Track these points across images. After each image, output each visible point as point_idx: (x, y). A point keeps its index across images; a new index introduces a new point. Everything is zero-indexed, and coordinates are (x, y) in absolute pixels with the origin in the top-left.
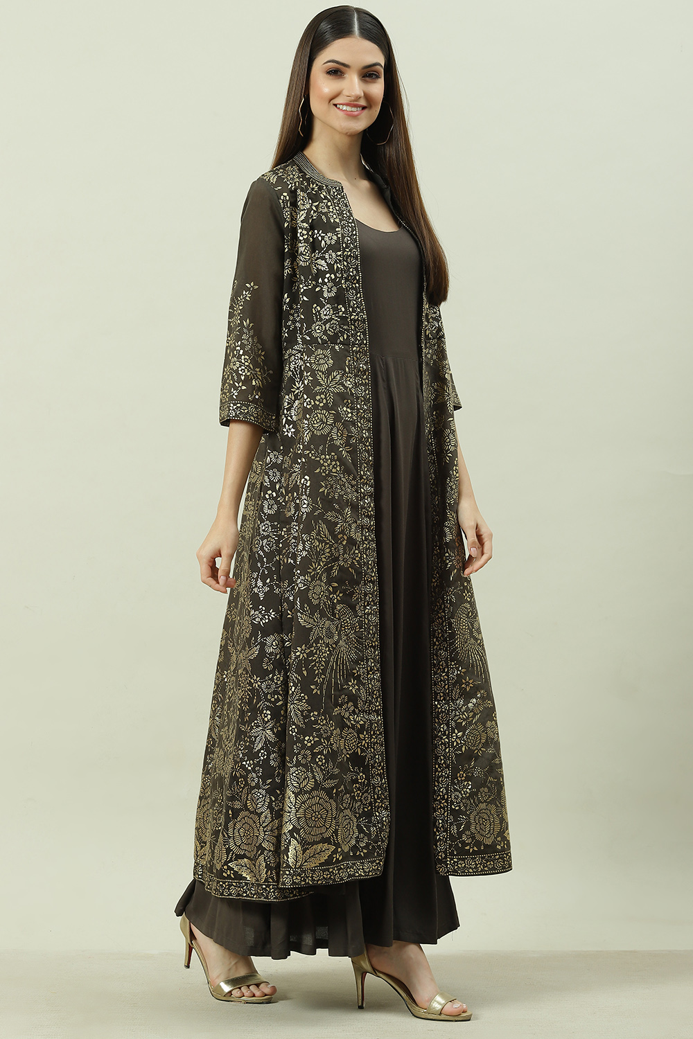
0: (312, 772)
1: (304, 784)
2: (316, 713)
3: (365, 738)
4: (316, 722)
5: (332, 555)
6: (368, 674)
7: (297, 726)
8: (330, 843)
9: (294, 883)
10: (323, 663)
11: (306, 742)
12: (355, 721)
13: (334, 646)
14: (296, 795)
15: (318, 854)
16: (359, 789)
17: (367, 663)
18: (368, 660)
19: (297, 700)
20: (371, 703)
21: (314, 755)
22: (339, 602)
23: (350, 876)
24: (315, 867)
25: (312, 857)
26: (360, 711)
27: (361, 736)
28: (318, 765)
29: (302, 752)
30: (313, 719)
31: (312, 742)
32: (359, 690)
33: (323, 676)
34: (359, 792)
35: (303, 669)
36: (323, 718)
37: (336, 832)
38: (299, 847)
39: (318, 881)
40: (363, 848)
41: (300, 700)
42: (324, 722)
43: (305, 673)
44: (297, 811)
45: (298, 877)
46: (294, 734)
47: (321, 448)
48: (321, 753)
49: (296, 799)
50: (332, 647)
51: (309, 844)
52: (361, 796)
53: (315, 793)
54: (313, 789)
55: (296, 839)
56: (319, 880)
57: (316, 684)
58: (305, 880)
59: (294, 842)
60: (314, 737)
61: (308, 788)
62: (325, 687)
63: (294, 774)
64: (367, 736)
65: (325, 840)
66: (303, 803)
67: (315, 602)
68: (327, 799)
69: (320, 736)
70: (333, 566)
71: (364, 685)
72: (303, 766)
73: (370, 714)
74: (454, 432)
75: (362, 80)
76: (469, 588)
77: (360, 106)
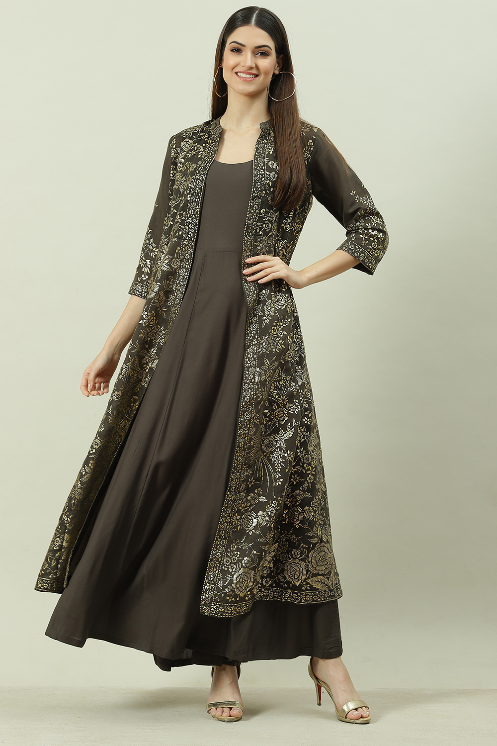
74: (274, 302)
75: (255, 56)
76: (268, 414)
77: (253, 74)
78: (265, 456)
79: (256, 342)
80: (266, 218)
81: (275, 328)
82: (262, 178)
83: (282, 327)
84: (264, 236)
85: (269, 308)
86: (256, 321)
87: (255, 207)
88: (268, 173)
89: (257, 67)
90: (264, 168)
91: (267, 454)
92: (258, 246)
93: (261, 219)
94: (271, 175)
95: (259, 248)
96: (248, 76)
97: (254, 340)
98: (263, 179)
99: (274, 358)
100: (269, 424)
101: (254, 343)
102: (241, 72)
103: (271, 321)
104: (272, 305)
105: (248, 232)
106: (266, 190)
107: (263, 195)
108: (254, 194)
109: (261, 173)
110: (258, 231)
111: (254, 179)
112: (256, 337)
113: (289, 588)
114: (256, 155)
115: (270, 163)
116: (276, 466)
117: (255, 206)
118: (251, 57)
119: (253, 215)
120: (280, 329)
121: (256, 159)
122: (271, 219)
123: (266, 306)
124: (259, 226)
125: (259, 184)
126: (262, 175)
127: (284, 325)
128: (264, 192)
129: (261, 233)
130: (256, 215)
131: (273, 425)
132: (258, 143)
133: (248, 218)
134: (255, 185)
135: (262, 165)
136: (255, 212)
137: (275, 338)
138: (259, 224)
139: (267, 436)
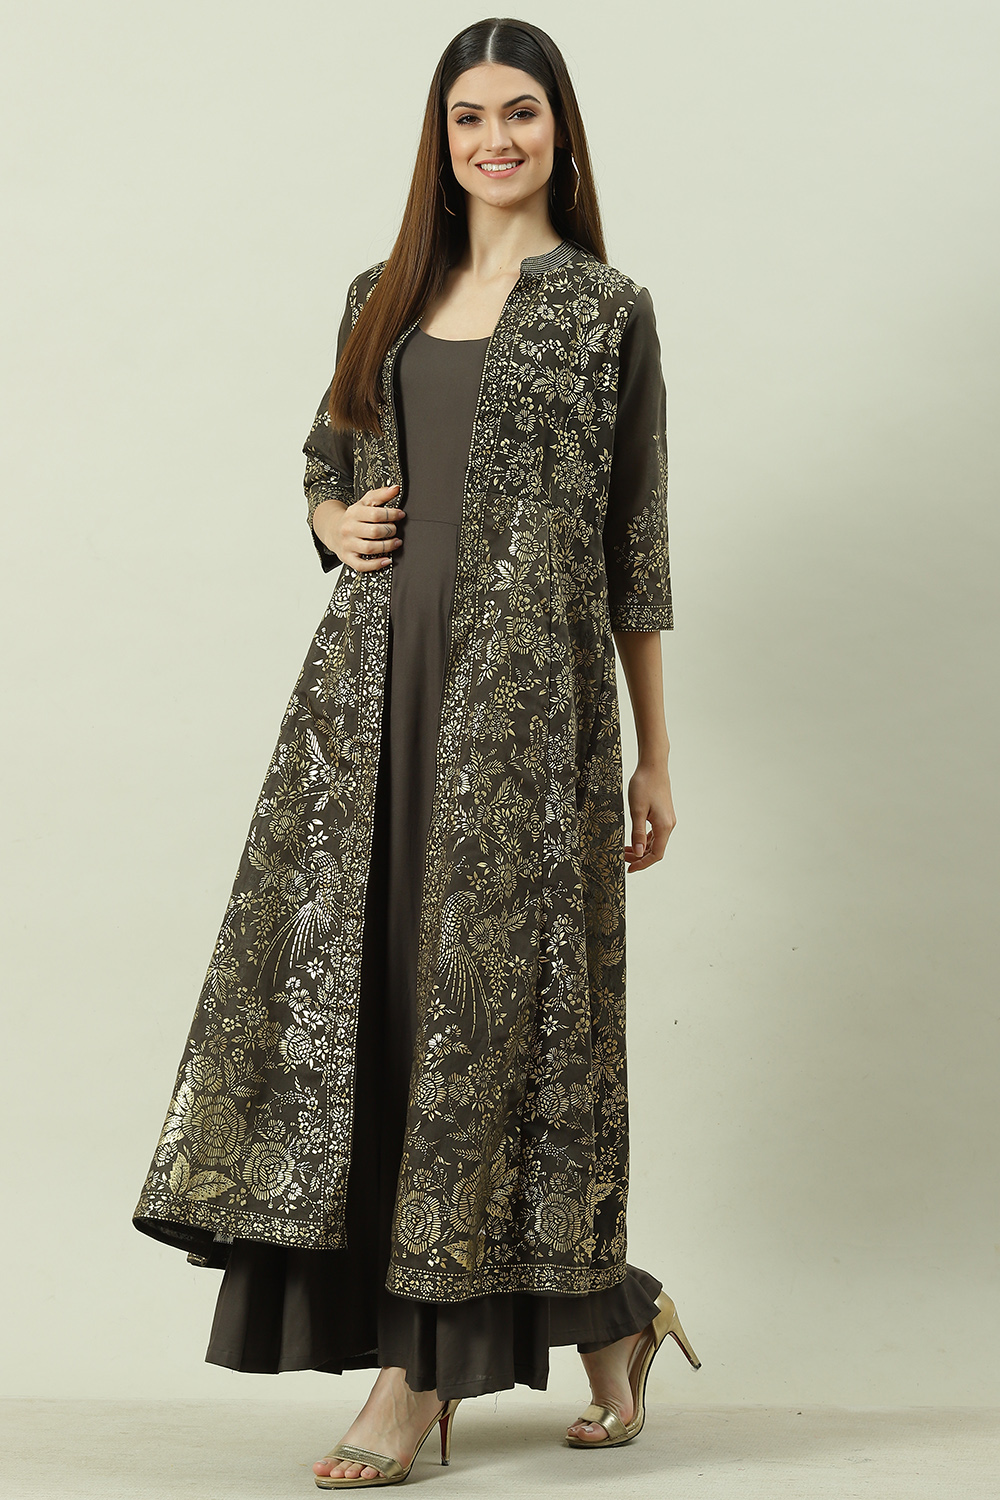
0: (222, 1068)
1: (210, 1081)
2: (246, 990)
3: (322, 1046)
4: (242, 1002)
5: (320, 779)
6: (343, 956)
7: (217, 1001)
8: (228, 1175)
9: (171, 1215)
10: (271, 924)
11: (224, 1025)
12: (310, 1019)
13: (297, 907)
14: (197, 1094)
15: (208, 1184)
16: (307, 1120)
17: (344, 940)
18: (346, 936)
19: (224, 964)
20: (340, 997)
21: (231, 1046)
22: (318, 846)
23: (254, 1233)
24: (201, 1201)
25: (200, 1186)
26: (322, 1006)
27: (317, 1042)
28: (232, 1061)
29: (217, 1037)
30: (239, 996)
31: (233, 1028)
32: (324, 975)
33: (266, 942)
34: (307, 1124)
35: (243, 924)
36: (254, 999)
37: (241, 1164)
38: (187, 1168)
39: (202, 1222)
40: (292, 1202)
41: (228, 966)
42: (254, 1005)
43: (243, 930)
44: (194, 1117)
45: (178, 1209)
46: (210, 1010)
47: (334, 635)
48: (240, 1046)
49: (196, 1100)
50: (293, 908)
51: (200, 1166)
52: (310, 1131)
53: (221, 1099)
54: (218, 1093)
55: (185, 1154)
56: (204, 1221)
57: (254, 949)
58: (184, 1216)
59: (181, 1158)
60: (235, 1021)
61: (214, 1089)
62: (266, 957)
63: (199, 1065)
64: (326, 1043)
65: (220, 1169)
66: (205, 1107)
67: (277, 838)
68: (234, 1113)
69: (244, 1023)
70: (321, 796)
71: (333, 971)
72: (213, 1057)
73: (338, 1013)
74: (509, 637)
75: (506, 123)
76: (487, 872)
77: (511, 161)
78: (474, 958)
79: (461, 713)
80: (512, 458)
81: (502, 691)
82: (502, 374)
83: (516, 692)
84: (507, 495)
85: (496, 648)
86: (468, 671)
87: (488, 434)
88: (515, 365)
89: (516, 147)
90: (508, 354)
91: (477, 956)
92: (495, 514)
93: (501, 460)
94: (522, 369)
95: (497, 519)
96: (502, 167)
97: (459, 710)
98: (504, 377)
99: (493, 752)
100: (488, 892)
101: (456, 714)
102: (487, 163)
103: (496, 676)
104: (503, 642)
105: (473, 483)
106: (510, 401)
107: (505, 410)
108: (483, 408)
109: (500, 364)
110: (495, 482)
111: (485, 376)
112: (463, 702)
113: (547, 1260)
114: (499, 326)
115: (523, 346)
116: (493, 984)
117: (487, 431)
118: (500, 128)
119: (484, 448)
120: (511, 695)
121: (496, 334)
122: (524, 461)
123: (490, 643)
124: (498, 472)
125: (494, 386)
126: (502, 368)
127: (521, 689)
128: (506, 404)
129: (501, 488)
130: (492, 450)
131: (494, 897)
132: (511, 302)
133: (473, 455)
134: (485, 390)
135: (506, 347)
136: (488, 444)
137: (499, 713)
138: (498, 469)
139: (481, 917)
